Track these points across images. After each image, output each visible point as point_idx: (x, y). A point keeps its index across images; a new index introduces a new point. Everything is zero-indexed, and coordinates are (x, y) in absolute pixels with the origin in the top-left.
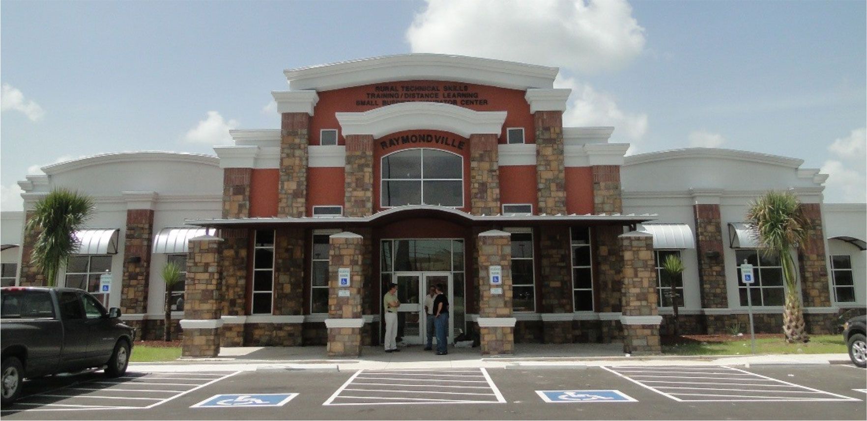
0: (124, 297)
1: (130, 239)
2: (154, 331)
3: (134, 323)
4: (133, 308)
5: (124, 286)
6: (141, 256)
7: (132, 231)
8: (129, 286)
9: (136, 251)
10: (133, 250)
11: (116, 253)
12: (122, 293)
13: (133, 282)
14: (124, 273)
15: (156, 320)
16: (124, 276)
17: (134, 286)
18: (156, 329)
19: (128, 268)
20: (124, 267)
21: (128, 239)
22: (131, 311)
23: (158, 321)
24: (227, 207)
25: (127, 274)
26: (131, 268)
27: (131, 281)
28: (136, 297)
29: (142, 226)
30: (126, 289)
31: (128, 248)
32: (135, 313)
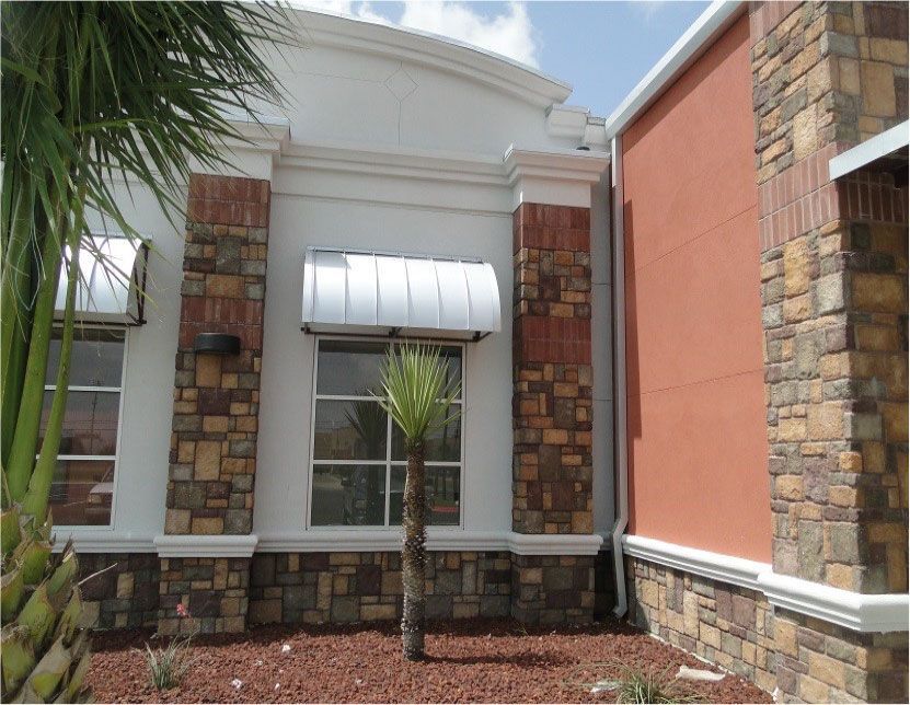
0: (183, 473)
1: (201, 275)
2: (278, 591)
3: (221, 567)
4: (217, 513)
5: (179, 437)
6: (240, 334)
7: (208, 250)
8: (199, 436)
9: (225, 316)
10: (212, 313)
11: (141, 322)
12: (174, 458)
13: (214, 424)
14: (180, 387)
15: (287, 554)
16: (180, 399)
17: (220, 437)
18: (283, 586)
19: (194, 371)
20: (179, 367)
21: (194, 275)
22: (207, 523)
23: (291, 557)
24: (851, 84)
25: (189, 394)
26: (207, 374)
27: (207, 419)
28: (226, 478)
29: (242, 232)
30: (188, 447)
31: (192, 306)
32: (222, 534)
